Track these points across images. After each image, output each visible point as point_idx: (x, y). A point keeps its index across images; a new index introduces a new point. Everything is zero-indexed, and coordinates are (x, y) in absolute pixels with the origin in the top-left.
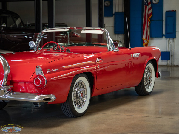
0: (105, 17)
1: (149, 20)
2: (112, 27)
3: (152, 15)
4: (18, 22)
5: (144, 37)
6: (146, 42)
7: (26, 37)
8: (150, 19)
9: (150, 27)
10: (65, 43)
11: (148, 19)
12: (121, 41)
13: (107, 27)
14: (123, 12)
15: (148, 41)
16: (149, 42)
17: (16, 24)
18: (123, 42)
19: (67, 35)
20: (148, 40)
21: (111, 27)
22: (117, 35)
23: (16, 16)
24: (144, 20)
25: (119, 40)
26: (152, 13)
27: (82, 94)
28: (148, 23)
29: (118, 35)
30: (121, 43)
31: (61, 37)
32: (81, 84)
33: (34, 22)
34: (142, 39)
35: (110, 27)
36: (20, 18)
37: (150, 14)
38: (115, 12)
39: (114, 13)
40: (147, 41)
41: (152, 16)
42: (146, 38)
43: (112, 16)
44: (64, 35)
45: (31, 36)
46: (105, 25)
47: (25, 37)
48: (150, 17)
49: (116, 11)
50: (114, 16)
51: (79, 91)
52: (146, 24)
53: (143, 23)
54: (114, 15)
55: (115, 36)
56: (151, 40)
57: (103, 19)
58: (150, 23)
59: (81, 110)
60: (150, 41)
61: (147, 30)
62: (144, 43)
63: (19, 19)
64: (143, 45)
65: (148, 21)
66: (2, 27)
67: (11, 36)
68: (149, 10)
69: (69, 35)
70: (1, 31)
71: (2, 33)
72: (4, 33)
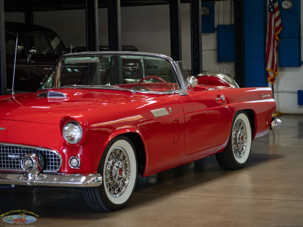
0: (203, 34)
1: (277, 38)
2: (213, 50)
3: (281, 29)
4: (54, 43)
5: (269, 67)
6: (271, 75)
7: (69, 69)
8: (278, 35)
9: (278, 49)
10: (137, 79)
11: (274, 36)
14: (231, 25)
15: (276, 73)
16: (277, 75)
17: (52, 48)
18: (233, 75)
19: (140, 65)
20: (276, 71)
21: (211, 51)
22: (223, 64)
23: (51, 35)
24: (269, 37)
26: (281, 25)
28: (276, 42)
31: (130, 68)
33: (85, 45)
34: (265, 70)
35: (209, 50)
36: (59, 38)
37: (277, 27)
38: (219, 26)
39: (216, 26)
40: (274, 74)
41: (281, 31)
42: (272, 68)
43: (214, 32)
44: (135, 65)
45: (76, 68)
47: (68, 71)
48: (279, 32)
49: (220, 24)
50: (216, 32)
52: (272, 45)
53: (267, 43)
54: (216, 29)
55: (219, 66)
56: (281, 71)
57: (200, 37)
58: (278, 43)
60: (279, 73)
61: (273, 55)
62: (269, 76)
63: (56, 39)
64: (267, 80)
65: (274, 38)
66: (29, 53)
67: (45, 69)
68: (276, 20)
69: (143, 64)
70: (28, 60)
71: (30, 64)
72: (33, 64)
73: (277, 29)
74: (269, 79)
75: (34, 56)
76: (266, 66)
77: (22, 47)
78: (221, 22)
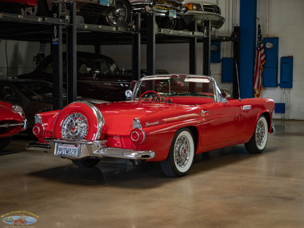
0: (211, 64)
1: (262, 67)
2: (219, 74)
3: (265, 61)
4: (113, 68)
5: (256, 87)
6: (257, 92)
7: (122, 85)
8: (263, 66)
9: (262, 75)
10: (165, 92)
11: (260, 66)
12: (229, 91)
13: (213, 74)
14: (231, 58)
16: (261, 92)
17: (110, 71)
18: (232, 92)
19: (168, 83)
20: (260, 89)
23: (110, 61)
24: (256, 67)
25: (227, 89)
26: (265, 59)
27: (185, 151)
28: (261, 70)
29: (226, 84)
31: (161, 85)
32: (184, 140)
33: (131, 69)
34: (253, 89)
35: (216, 74)
36: (116, 64)
37: (262, 60)
38: (223, 58)
39: (221, 58)
40: (259, 92)
41: (265, 63)
42: (258, 88)
44: (165, 84)
45: (127, 84)
46: (210, 72)
51: (182, 147)
52: (258, 72)
54: (221, 61)
55: (222, 85)
56: (264, 89)
57: (209, 66)
58: (263, 71)
59: (183, 169)
61: (258, 79)
62: (255, 93)
63: (114, 64)
65: (260, 68)
66: (95, 73)
67: (105, 84)
68: (262, 55)
69: (169, 83)
70: (94, 78)
71: (95, 80)
72: (97, 80)
73: (262, 62)
74: (255, 95)
75: (98, 76)
76: (254, 86)
77: (90, 69)
78: (225, 56)
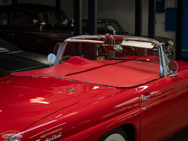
0: (156, 13)
2: (163, 23)
12: (172, 39)
13: (158, 23)
14: (175, 8)
18: (174, 39)
25: (170, 37)
29: (169, 32)
30: (172, 40)
35: (161, 23)
38: (167, 8)
39: (165, 8)
43: (164, 12)
46: (155, 21)
50: (165, 12)
66: (41, 25)
67: (51, 35)
70: (41, 29)
71: (42, 31)
72: (44, 32)
75: (44, 27)
77: (37, 21)
78: (169, 6)
